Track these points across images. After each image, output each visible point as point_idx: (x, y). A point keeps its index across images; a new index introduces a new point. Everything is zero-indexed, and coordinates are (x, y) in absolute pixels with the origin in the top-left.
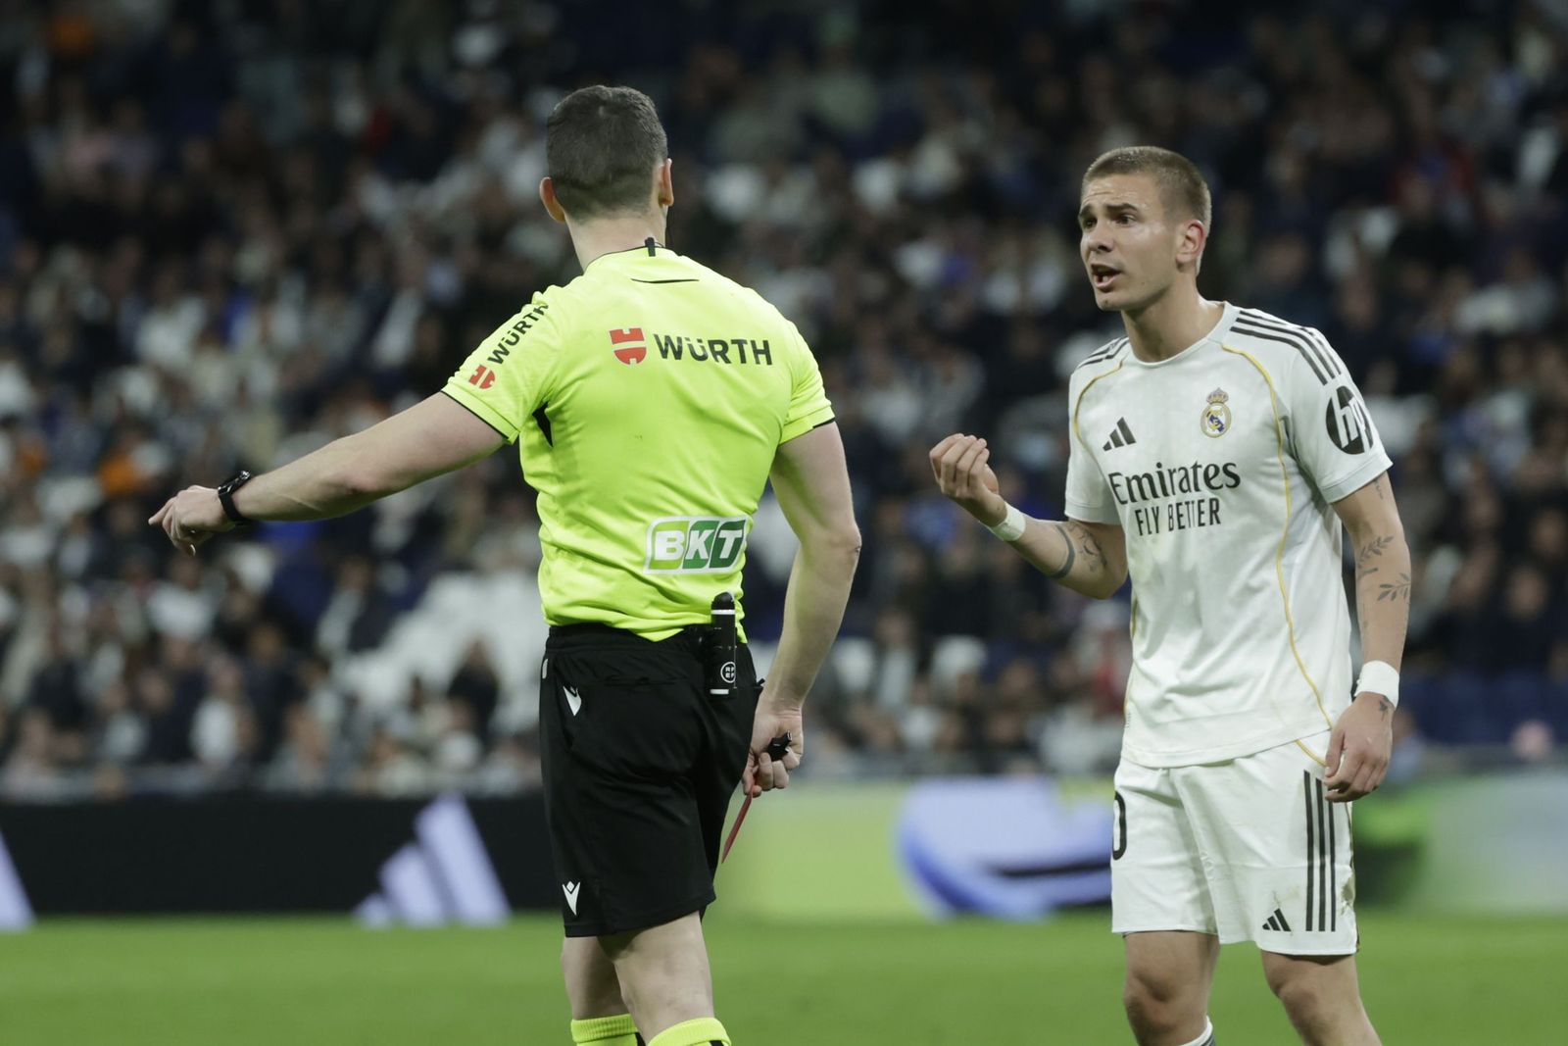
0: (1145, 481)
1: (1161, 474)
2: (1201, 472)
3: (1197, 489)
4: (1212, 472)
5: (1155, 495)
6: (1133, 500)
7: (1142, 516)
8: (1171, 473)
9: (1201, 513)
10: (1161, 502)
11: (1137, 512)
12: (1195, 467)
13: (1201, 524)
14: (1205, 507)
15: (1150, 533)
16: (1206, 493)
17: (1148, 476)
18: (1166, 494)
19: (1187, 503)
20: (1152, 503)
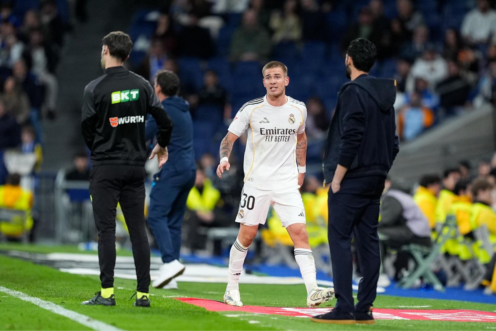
0: (271, 131)
1: (275, 130)
2: (288, 131)
3: (286, 134)
4: (291, 131)
5: (273, 134)
6: (267, 134)
7: (268, 137)
8: (278, 130)
9: (286, 139)
10: (274, 136)
11: (267, 136)
12: (287, 129)
13: (285, 141)
14: (287, 138)
15: (269, 141)
16: (288, 135)
17: (273, 130)
18: (275, 134)
19: (282, 137)
20: (272, 135)
